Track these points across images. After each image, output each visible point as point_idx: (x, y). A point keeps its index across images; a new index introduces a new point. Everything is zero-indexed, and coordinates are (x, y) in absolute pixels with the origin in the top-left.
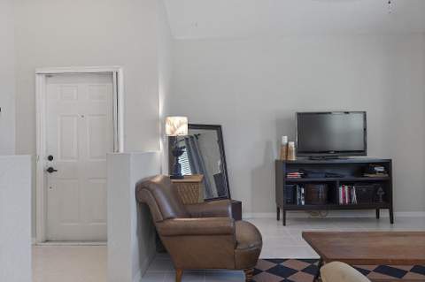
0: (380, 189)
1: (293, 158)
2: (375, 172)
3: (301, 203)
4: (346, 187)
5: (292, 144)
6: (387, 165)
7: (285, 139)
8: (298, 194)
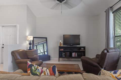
0: (83, 53)
1: (62, 46)
2: (81, 49)
3: (63, 56)
4: (75, 53)
5: (62, 42)
6: (84, 48)
7: (61, 41)
8: (63, 54)
